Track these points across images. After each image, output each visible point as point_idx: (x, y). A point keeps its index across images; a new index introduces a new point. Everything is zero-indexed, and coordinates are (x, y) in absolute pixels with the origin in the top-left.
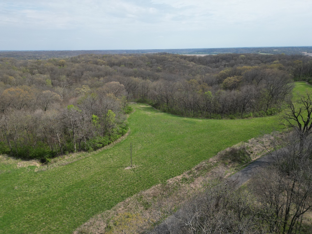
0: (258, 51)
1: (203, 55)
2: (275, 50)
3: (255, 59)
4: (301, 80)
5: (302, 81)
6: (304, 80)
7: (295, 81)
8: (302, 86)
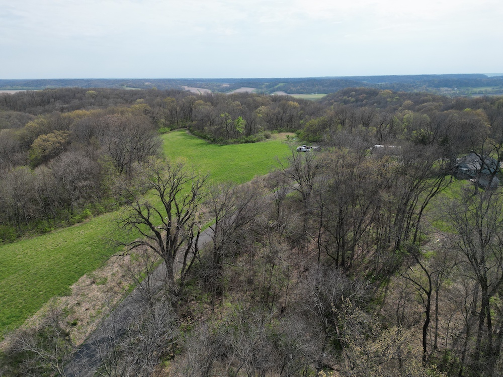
0: (123, 85)
1: (13, 92)
2: (147, 83)
3: (114, 98)
4: (180, 128)
5: (182, 129)
6: (185, 127)
7: (171, 130)
8: (179, 137)
